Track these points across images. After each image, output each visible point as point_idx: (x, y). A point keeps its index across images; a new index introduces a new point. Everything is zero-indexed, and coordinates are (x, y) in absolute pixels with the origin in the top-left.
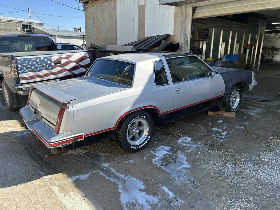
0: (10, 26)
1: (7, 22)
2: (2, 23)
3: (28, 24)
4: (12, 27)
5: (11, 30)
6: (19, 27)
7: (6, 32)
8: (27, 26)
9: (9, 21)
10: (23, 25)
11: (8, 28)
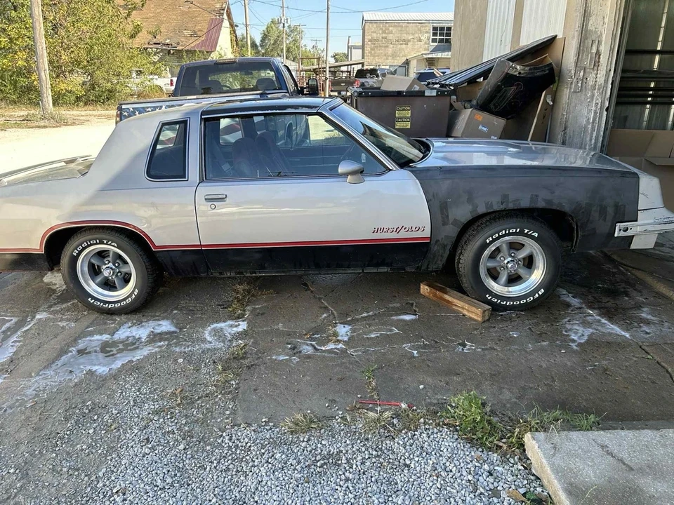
0: (408, 33)
1: (404, 25)
2: (394, 27)
3: (446, 25)
4: (413, 34)
5: (409, 41)
6: (427, 32)
7: (399, 46)
8: (442, 29)
9: (408, 22)
10: (435, 29)
11: (404, 38)
